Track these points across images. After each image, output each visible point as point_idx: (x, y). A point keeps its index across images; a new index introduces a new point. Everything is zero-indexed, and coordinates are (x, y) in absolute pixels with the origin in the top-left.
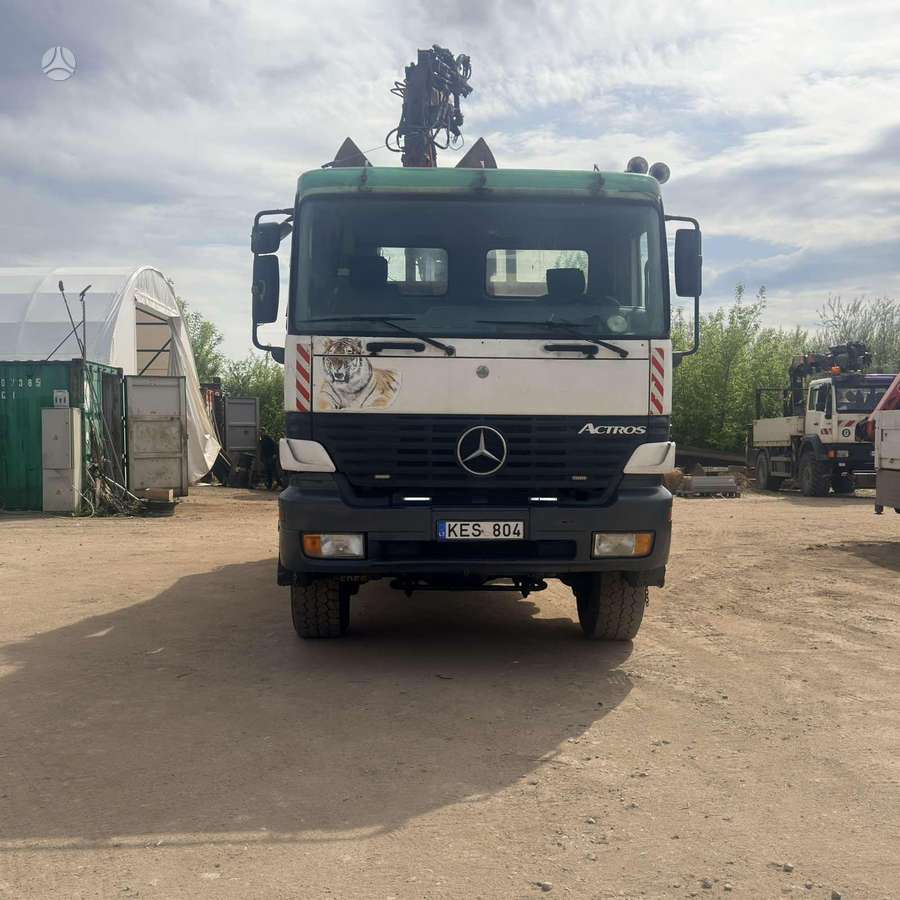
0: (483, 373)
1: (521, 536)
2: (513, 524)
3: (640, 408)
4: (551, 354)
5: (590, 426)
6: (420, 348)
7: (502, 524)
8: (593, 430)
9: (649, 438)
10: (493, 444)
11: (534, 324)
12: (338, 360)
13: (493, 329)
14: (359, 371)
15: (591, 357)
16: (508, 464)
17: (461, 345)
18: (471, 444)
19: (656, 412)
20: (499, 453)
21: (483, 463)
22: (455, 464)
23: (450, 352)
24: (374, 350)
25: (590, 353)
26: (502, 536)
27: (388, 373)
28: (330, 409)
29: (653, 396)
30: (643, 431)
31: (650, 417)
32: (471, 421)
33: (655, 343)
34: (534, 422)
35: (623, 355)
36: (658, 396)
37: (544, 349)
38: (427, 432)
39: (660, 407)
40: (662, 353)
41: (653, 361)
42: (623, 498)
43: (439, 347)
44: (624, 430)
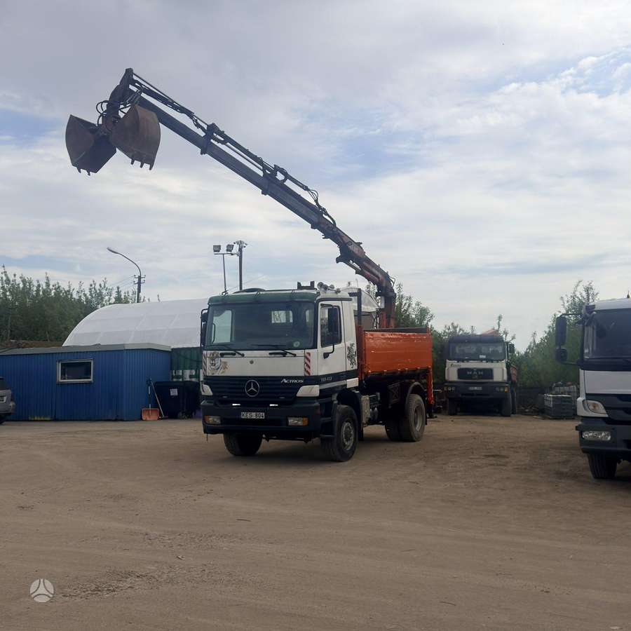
0: (252, 362)
1: (264, 418)
2: (261, 414)
3: (301, 373)
4: (273, 356)
5: (284, 380)
6: (234, 354)
7: (258, 413)
8: (286, 381)
9: (305, 384)
10: (255, 386)
12: (213, 359)
13: (256, 347)
14: (218, 362)
16: (260, 393)
17: (246, 353)
18: (249, 386)
19: (307, 375)
20: (257, 389)
21: (252, 392)
22: (244, 393)
23: (243, 355)
24: (222, 355)
25: (284, 355)
26: (258, 418)
27: (225, 363)
28: (210, 375)
29: (305, 369)
30: (302, 382)
31: (305, 376)
32: (248, 378)
33: (307, 351)
34: (268, 379)
35: (295, 355)
36: (307, 369)
37: (270, 354)
38: (237, 382)
39: (309, 373)
40: (309, 354)
41: (306, 357)
42: (296, 406)
43: (239, 354)
44: (296, 381)
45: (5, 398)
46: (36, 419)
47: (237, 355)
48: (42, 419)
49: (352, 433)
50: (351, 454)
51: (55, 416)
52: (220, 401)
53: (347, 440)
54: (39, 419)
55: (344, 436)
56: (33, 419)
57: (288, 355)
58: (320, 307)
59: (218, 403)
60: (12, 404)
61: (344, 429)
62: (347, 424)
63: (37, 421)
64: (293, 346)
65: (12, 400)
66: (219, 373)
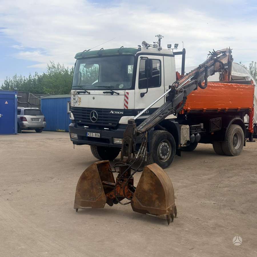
0: (94, 98)
1: (99, 137)
2: (98, 134)
3: (122, 107)
4: (106, 94)
5: (112, 111)
6: (85, 92)
7: (96, 134)
8: (113, 113)
9: (124, 115)
11: (104, 87)
12: (74, 95)
13: (97, 88)
14: (77, 97)
15: (112, 95)
16: (98, 120)
17: (91, 92)
18: (92, 115)
20: (96, 117)
22: (90, 119)
23: (89, 93)
24: (79, 93)
25: (112, 93)
26: (96, 137)
27: (80, 98)
28: (73, 106)
29: (125, 104)
30: (123, 113)
31: (125, 109)
32: (92, 109)
33: (127, 91)
34: (103, 110)
35: (118, 94)
36: (126, 104)
37: (104, 93)
38: (86, 112)
39: (127, 107)
40: (128, 93)
41: (125, 96)
42: (118, 130)
43: (88, 92)
44: (118, 113)
45: (40, 120)
46: (59, 130)
47: (86, 93)
48: (62, 131)
49: (169, 150)
50: (167, 165)
51: (67, 130)
52: (78, 124)
53: (164, 155)
54: (60, 131)
55: (160, 151)
56: (58, 131)
57: (114, 94)
58: (139, 59)
59: (77, 125)
60: (44, 123)
61: (161, 147)
62: (163, 144)
63: (59, 131)
64: (118, 87)
65: (44, 121)
66: (77, 105)
